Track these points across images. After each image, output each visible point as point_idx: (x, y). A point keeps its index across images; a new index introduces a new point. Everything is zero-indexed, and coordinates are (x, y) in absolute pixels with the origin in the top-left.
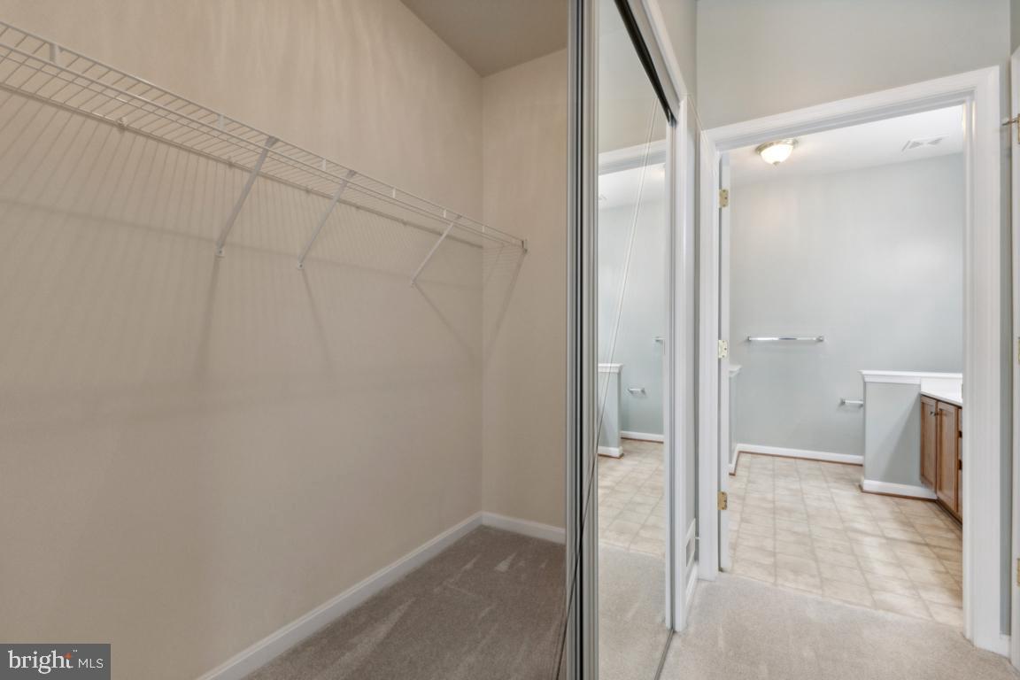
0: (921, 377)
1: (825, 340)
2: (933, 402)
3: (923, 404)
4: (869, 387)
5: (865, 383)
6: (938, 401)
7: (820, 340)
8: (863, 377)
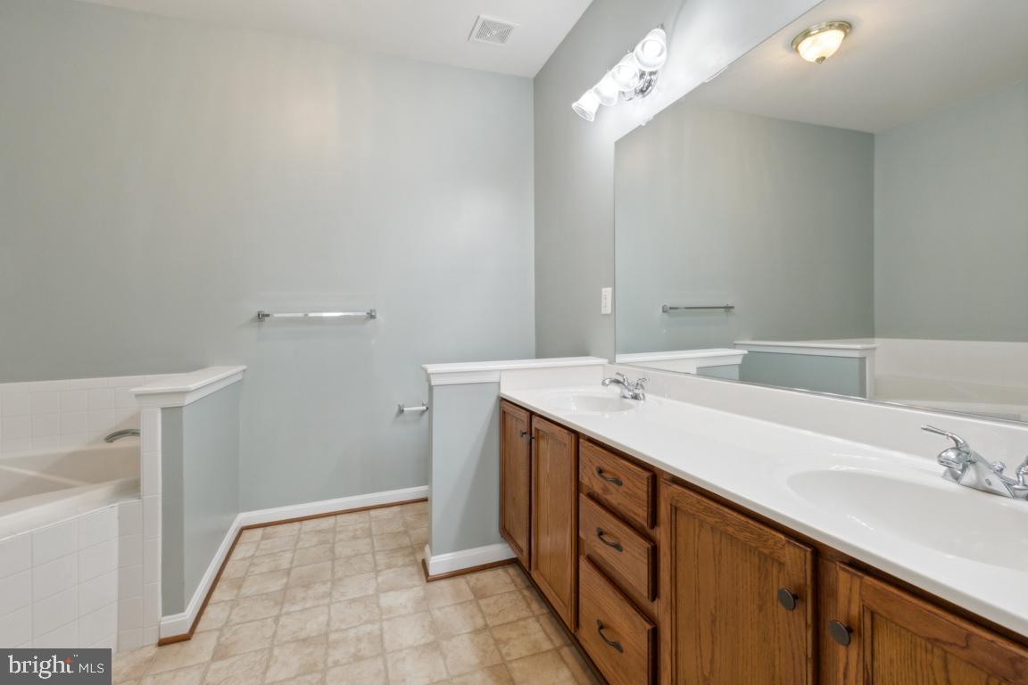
0: (501, 371)
1: (378, 316)
2: (524, 416)
3: (504, 415)
4: (435, 391)
5: (431, 388)
6: (532, 414)
7: (371, 316)
8: (428, 377)
